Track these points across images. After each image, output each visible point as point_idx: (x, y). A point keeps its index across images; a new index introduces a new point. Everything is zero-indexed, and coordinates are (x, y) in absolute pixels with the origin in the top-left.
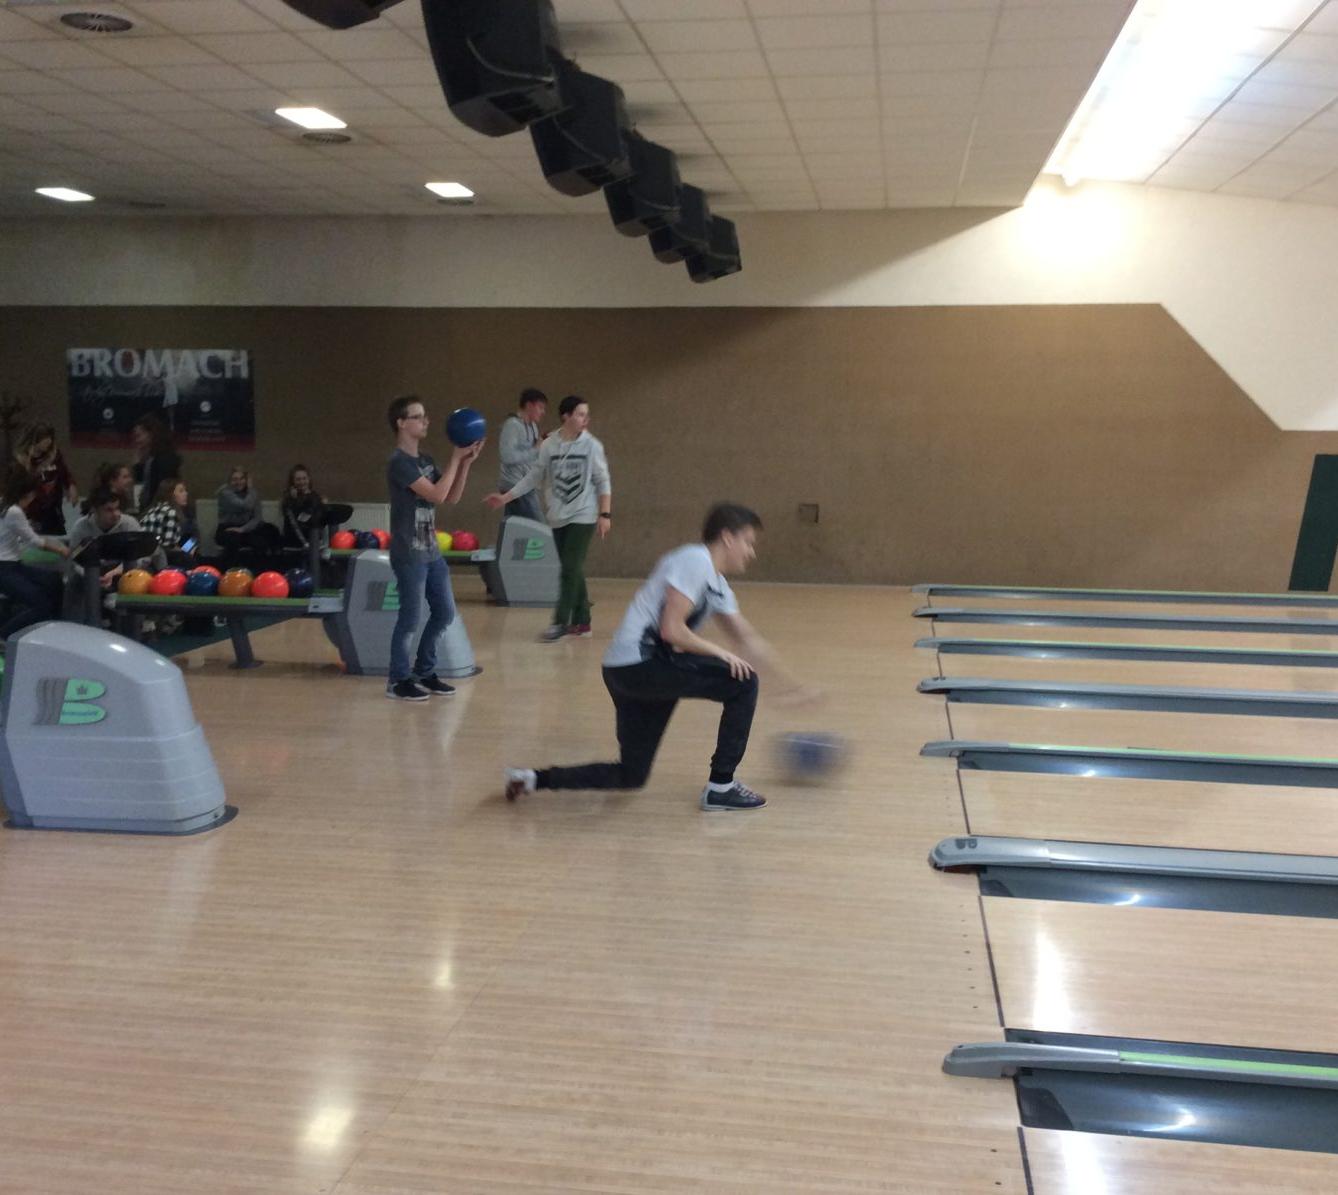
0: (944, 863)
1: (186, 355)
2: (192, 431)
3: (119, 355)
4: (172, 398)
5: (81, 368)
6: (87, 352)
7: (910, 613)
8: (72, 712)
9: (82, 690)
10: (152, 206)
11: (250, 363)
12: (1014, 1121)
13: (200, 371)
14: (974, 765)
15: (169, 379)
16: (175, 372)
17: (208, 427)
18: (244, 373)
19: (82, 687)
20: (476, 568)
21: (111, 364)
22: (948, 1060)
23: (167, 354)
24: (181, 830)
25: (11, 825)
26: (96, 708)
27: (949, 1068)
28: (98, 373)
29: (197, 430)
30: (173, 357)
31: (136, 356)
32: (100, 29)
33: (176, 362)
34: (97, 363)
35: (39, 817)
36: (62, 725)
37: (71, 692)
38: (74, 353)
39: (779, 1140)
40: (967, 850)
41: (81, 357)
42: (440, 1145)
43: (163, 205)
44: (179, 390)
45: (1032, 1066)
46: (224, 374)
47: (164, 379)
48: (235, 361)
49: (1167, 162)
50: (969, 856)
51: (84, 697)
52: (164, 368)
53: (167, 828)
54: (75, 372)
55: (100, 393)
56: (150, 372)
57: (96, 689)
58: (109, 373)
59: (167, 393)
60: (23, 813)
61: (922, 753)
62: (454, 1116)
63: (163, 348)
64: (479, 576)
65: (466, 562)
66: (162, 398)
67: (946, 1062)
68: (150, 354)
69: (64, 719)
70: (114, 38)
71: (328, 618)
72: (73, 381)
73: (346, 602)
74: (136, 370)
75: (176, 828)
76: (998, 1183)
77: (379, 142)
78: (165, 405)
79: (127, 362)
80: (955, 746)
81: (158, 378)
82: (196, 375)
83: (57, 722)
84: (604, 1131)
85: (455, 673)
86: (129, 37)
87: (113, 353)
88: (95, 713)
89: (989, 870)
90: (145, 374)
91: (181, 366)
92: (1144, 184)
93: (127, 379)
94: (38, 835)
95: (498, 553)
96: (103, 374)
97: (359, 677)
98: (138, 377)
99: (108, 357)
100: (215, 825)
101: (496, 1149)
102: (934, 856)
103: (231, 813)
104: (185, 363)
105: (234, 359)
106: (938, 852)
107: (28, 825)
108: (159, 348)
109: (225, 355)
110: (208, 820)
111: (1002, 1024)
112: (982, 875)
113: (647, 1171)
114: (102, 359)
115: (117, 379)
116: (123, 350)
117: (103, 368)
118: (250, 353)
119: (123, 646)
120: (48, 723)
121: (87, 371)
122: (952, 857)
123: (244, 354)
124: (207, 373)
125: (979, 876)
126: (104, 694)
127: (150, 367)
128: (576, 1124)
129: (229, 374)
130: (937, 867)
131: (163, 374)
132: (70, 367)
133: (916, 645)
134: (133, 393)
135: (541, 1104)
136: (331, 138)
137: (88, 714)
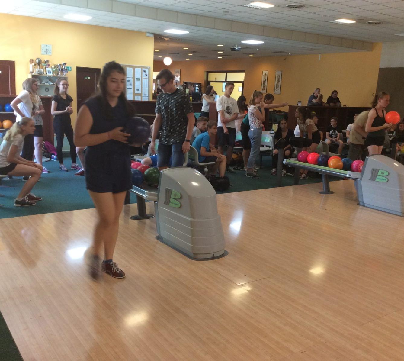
8: (379, 178)
9: (383, 173)
25: (359, 204)
26: (386, 178)
35: (366, 204)
57: (386, 174)
69: (377, 180)
83: (375, 180)
94: (365, 208)
107: (363, 205)
120: (372, 180)
137: (384, 180)
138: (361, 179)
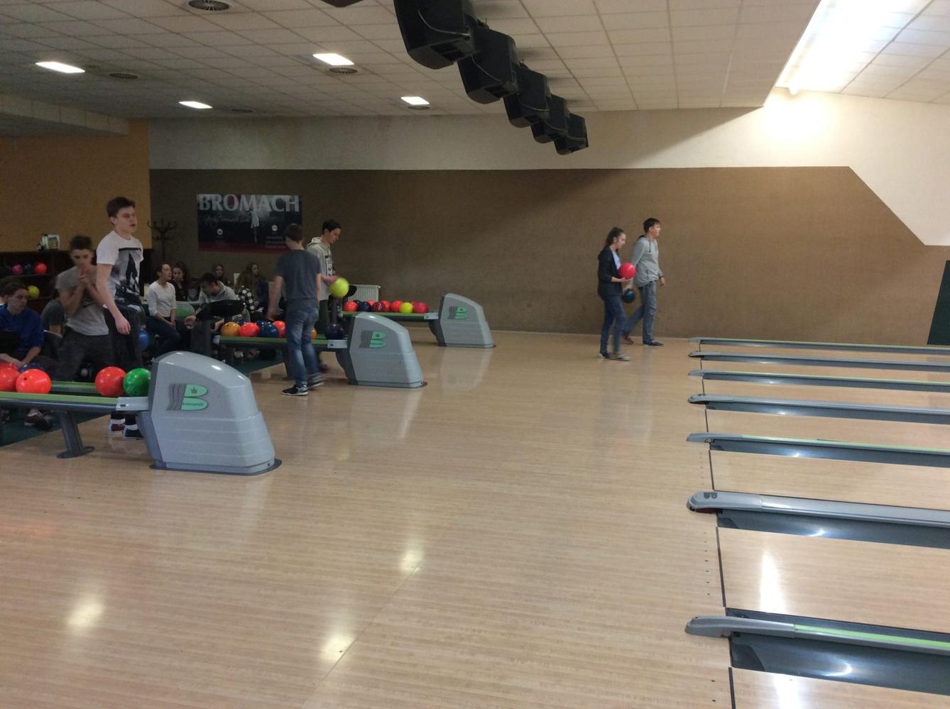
0: (696, 507)
1: (264, 198)
2: (267, 242)
3: (226, 198)
4: (256, 223)
5: (205, 205)
6: (208, 196)
7: (688, 354)
8: (188, 404)
9: (194, 391)
10: (245, 111)
11: (300, 203)
12: (727, 664)
13: (271, 207)
14: (719, 448)
15: (254, 213)
16: (258, 208)
17: (276, 240)
18: (297, 209)
19: (194, 389)
20: (428, 323)
21: (222, 203)
22: (689, 625)
23: (253, 197)
24: (250, 472)
25: (154, 467)
26: (202, 401)
27: (689, 630)
28: (214, 208)
29: (270, 242)
30: (257, 199)
31: (236, 199)
32: (211, 9)
33: (258, 202)
34: (214, 202)
35: (170, 463)
36: (184, 410)
37: (188, 392)
38: (201, 197)
39: (582, 668)
40: (711, 499)
41: (204, 199)
42: (382, 661)
43: (250, 111)
44: (260, 219)
45: (740, 631)
46: (285, 209)
47: (251, 212)
48: (292, 202)
49: (854, 80)
50: (712, 503)
51: (194, 395)
52: (252, 205)
53: (241, 471)
54: (202, 208)
55: (216, 220)
56: (244, 208)
57: (202, 391)
58: (220, 208)
59: (253, 219)
60: (161, 461)
61: (688, 440)
62: (392, 644)
63: (250, 194)
64: (429, 328)
65: (421, 320)
66: (250, 223)
67: (687, 627)
68: (243, 198)
69: (184, 407)
70: (219, 14)
71: (338, 351)
72: (200, 212)
73: (349, 344)
74: (235, 207)
75: (245, 471)
76: (714, 701)
77: (373, 73)
78: (252, 227)
79: (231, 202)
80: (709, 436)
81: (247, 212)
82: (270, 210)
83: (180, 409)
84: (479, 657)
85: (412, 386)
86: (228, 13)
87: (223, 196)
88: (202, 404)
89: (724, 512)
90: (241, 209)
91: (261, 205)
92: (840, 93)
93: (231, 212)
94: (168, 472)
95: (440, 315)
96: (217, 209)
97: (354, 386)
98: (237, 211)
99: (220, 200)
100: (268, 470)
101: (415, 665)
102: (690, 502)
103: (278, 463)
104: (263, 203)
105: (291, 201)
106: (693, 500)
107: (164, 467)
108: (249, 194)
109: (286, 198)
110: (265, 467)
111: (725, 605)
112: (720, 515)
113: (503, 683)
114: (216, 200)
115: (225, 212)
116: (229, 195)
117: (217, 206)
118: (300, 198)
119: (220, 367)
120: (175, 409)
121: (208, 208)
122: (702, 503)
123: (297, 198)
124: (276, 209)
125: (717, 515)
126: (207, 393)
127: (243, 205)
128: (462, 653)
129: (288, 209)
130: (692, 509)
131: (251, 209)
132: (199, 205)
133: (689, 374)
134: (234, 220)
135: (443, 640)
136: (345, 71)
137: (198, 404)
138: (149, 410)
